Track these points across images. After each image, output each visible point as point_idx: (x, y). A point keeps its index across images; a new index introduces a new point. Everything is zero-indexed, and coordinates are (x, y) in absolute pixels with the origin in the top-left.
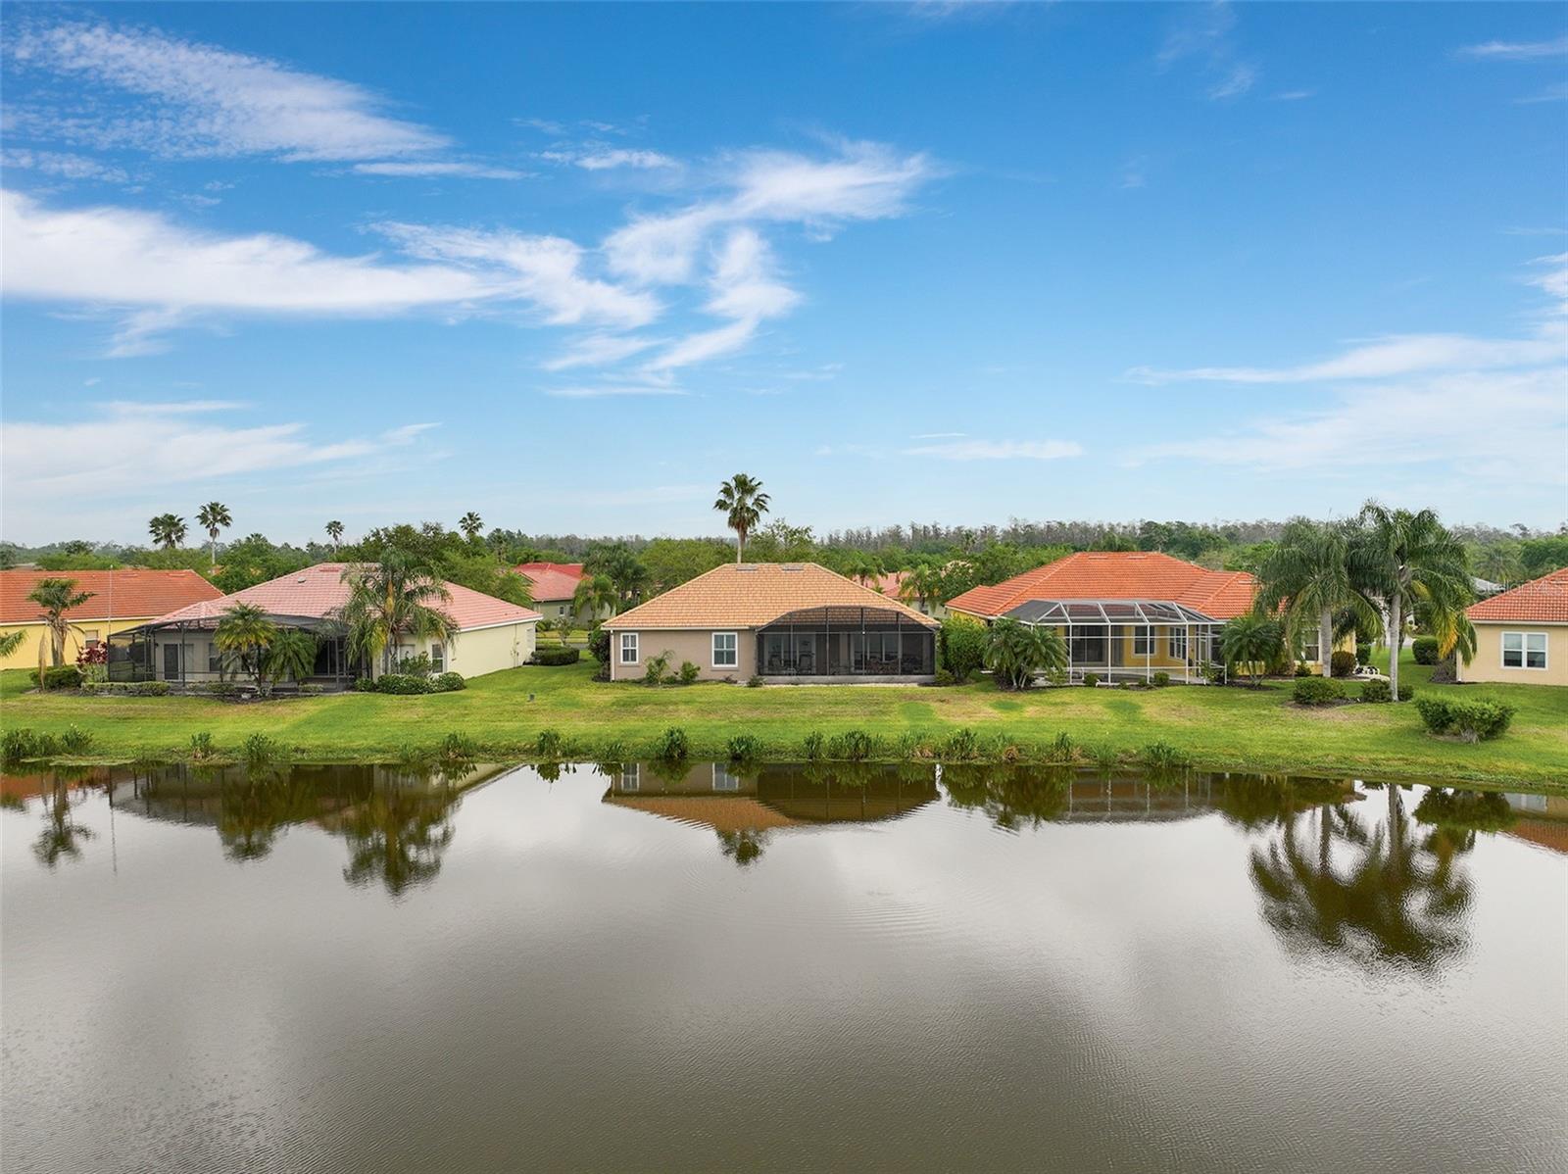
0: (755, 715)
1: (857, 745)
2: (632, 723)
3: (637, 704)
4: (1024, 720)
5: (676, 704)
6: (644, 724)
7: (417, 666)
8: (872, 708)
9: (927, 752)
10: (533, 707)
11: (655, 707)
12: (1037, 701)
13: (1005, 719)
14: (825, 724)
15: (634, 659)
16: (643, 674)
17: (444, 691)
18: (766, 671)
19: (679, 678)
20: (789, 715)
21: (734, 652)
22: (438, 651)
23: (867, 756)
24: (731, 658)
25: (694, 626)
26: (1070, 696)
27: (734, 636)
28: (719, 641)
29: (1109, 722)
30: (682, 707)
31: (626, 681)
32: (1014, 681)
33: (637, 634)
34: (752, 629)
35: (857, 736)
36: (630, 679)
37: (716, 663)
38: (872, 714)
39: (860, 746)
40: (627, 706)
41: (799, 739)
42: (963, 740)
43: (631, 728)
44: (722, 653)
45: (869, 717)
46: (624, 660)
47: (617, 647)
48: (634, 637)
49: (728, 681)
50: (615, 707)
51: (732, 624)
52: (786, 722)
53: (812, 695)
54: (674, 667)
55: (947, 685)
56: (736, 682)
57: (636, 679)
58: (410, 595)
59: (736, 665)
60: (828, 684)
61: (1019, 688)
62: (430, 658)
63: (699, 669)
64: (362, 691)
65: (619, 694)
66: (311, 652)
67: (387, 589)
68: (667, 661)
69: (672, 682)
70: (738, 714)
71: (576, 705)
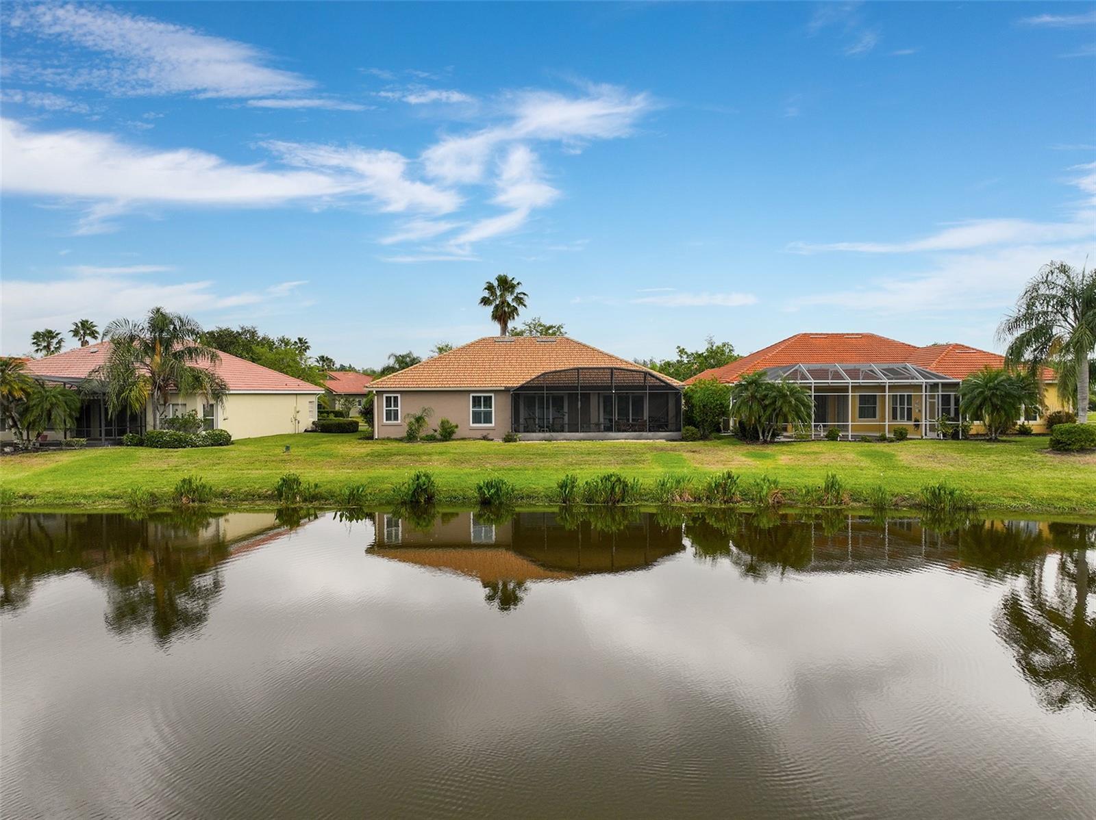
0: (509, 464)
1: (613, 488)
2: (381, 471)
3: (392, 455)
4: (778, 466)
5: (429, 454)
6: (395, 472)
7: (188, 424)
8: (625, 457)
9: (687, 496)
10: (286, 458)
11: (409, 457)
12: (787, 451)
13: (761, 467)
14: (578, 471)
15: (396, 418)
16: (403, 433)
17: (209, 445)
18: (522, 428)
19: (438, 435)
20: (542, 464)
21: (491, 412)
22: (209, 410)
23: (623, 500)
24: (488, 419)
25: (452, 386)
26: (819, 447)
27: (491, 397)
28: (476, 401)
29: (868, 468)
30: (435, 457)
31: (389, 439)
32: (761, 435)
33: (399, 395)
34: (507, 390)
35: (613, 479)
36: (392, 437)
37: (473, 423)
38: (625, 462)
39: (617, 490)
40: (383, 458)
41: (552, 485)
42: (725, 484)
43: (380, 475)
44: (480, 413)
45: (623, 466)
46: (387, 420)
47: (380, 407)
48: (396, 398)
49: (485, 438)
50: (368, 458)
51: (489, 385)
52: (538, 469)
53: (565, 447)
54: (433, 424)
55: (694, 440)
56: (492, 440)
57: (398, 437)
58: (178, 356)
59: (493, 425)
60: (580, 440)
61: (765, 442)
62: (200, 415)
63: (457, 427)
64: (128, 445)
65: (378, 447)
66: (73, 407)
67: (154, 349)
68: (426, 419)
69: (431, 439)
70: (490, 463)
71: (331, 456)
